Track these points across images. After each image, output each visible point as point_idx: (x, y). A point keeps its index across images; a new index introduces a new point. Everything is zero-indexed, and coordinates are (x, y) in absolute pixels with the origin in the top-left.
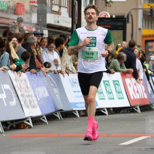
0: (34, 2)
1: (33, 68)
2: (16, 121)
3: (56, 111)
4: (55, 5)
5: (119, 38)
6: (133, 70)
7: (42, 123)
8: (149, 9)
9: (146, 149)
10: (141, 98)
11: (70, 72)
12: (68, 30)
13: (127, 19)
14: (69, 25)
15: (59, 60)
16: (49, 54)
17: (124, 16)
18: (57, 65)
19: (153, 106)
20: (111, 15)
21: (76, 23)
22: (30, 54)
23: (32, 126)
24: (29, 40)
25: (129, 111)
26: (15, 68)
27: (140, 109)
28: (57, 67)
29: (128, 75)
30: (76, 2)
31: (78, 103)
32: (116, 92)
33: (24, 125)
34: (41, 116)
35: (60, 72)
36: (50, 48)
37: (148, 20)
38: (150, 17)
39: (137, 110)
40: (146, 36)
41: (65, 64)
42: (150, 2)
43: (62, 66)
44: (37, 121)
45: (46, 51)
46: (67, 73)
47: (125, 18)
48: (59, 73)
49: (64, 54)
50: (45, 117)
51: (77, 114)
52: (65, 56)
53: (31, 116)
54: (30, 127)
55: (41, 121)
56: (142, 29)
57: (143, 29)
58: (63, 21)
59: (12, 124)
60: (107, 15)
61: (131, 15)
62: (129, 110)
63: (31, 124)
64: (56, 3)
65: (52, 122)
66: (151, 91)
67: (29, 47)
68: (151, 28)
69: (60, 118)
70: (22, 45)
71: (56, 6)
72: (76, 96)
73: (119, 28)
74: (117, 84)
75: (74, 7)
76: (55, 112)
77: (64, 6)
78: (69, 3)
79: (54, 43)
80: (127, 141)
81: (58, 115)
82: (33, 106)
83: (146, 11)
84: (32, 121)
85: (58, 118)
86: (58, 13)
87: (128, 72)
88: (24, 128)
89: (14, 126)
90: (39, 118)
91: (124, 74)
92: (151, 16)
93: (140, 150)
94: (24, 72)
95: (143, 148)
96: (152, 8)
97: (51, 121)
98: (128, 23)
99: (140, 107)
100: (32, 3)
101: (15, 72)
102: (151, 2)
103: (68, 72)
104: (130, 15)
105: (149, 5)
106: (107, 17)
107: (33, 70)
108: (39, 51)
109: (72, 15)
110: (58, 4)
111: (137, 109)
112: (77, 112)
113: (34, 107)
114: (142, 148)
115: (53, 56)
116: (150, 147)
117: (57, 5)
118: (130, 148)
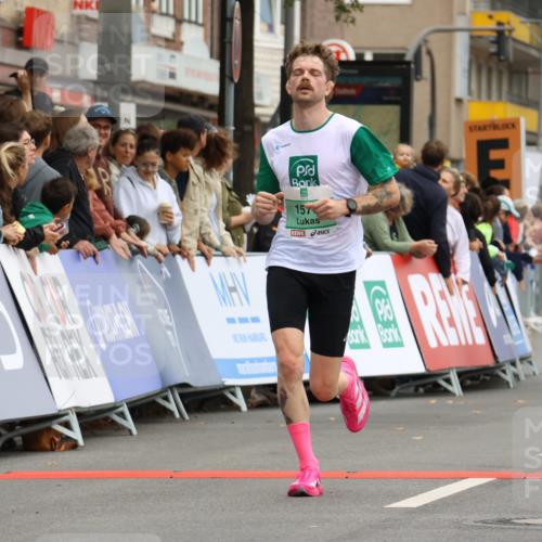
0: (88, 6)
1: (84, 238)
2: (25, 422)
3: (164, 390)
4: (162, 14)
6: (436, 246)
7: (116, 430)
8: (492, 30)
9: (483, 522)
10: (463, 342)
11: (214, 252)
12: (206, 105)
13: (413, 66)
14: (211, 87)
15: (176, 209)
16: (140, 188)
17: (403, 55)
18: (167, 226)
19: (504, 372)
20: (360, 51)
21: (236, 80)
22: (73, 188)
23: (81, 442)
24: (70, 138)
25: (421, 390)
26: (22, 237)
27: (461, 384)
28: (170, 233)
29: (416, 261)
30: (234, 7)
31: (242, 361)
32: (377, 321)
33: (53, 440)
34: (112, 408)
35: (180, 253)
36: (143, 168)
37: (490, 71)
38: (495, 58)
39: (449, 388)
40: (481, 127)
41: (197, 224)
42: (493, 8)
43: (186, 231)
44: (97, 422)
45: (129, 178)
46: (203, 254)
47: (408, 63)
48: (174, 255)
49: (190, 189)
50: (125, 409)
51: (240, 400)
52: (195, 194)
53: (76, 408)
54: (74, 446)
55: (114, 422)
56: (465, 101)
57: (469, 101)
58: (190, 72)
59: (10, 435)
60: (344, 51)
61: (429, 53)
62: (423, 386)
63: (76, 434)
64: (164, 10)
65: (150, 427)
66: (498, 318)
67: (68, 165)
68: (500, 98)
69: (177, 415)
70: (45, 157)
71: (165, 19)
72: (235, 337)
73: (385, 98)
74: (379, 295)
75: (228, 24)
76: (163, 393)
77: (193, 18)
78: (209, 8)
79: (157, 150)
80: (416, 494)
81: (173, 405)
82: (85, 371)
83: (480, 37)
84: (81, 425)
85: (172, 413)
86: (173, 43)
87: (418, 253)
88: (53, 450)
89: (18, 440)
90: (105, 415)
91: (403, 259)
92: (498, 54)
93: (458, 525)
94: (52, 252)
95: (471, 519)
96: (501, 28)
97: (147, 422)
98: (418, 80)
99: (460, 375)
100: (81, 7)
101: (22, 251)
102: (499, 5)
103: (207, 252)
104: (424, 50)
105: (491, 17)
106: (343, 57)
107: (84, 245)
108: (105, 177)
109: (221, 52)
110: (171, 11)
111: (448, 381)
112: (239, 393)
113: (86, 375)
114: (466, 520)
115: (155, 197)
116: (495, 517)
117: (167, 15)
118: (424, 518)
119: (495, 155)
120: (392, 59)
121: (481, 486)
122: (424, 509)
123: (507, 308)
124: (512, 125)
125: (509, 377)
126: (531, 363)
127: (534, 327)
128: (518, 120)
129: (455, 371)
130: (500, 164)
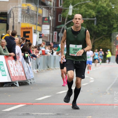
5: (3, 29)
9: (23, 114)
10: (20, 75)
17: (7, 13)
19: (28, 81)
25: (10, 85)
27: (19, 84)
29: (10, 57)
39: (16, 85)
42: (27, 2)
56: (21, 23)
66: (27, 70)
73: (3, 22)
80: (9, 108)
91: (7, 57)
95: (21, 113)
111: (16, 83)
114: (19, 114)
116: (26, 113)
118: (10, 113)
119: (27, 35)
120: (5, 13)
121: (23, 106)
122: (10, 111)
123: (29, 68)
124: (31, 28)
125: (29, 83)
126: (34, 80)
127: (35, 72)
128: (32, 27)
129: (18, 81)
130: (28, 37)
